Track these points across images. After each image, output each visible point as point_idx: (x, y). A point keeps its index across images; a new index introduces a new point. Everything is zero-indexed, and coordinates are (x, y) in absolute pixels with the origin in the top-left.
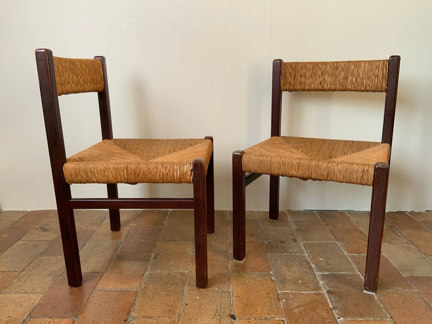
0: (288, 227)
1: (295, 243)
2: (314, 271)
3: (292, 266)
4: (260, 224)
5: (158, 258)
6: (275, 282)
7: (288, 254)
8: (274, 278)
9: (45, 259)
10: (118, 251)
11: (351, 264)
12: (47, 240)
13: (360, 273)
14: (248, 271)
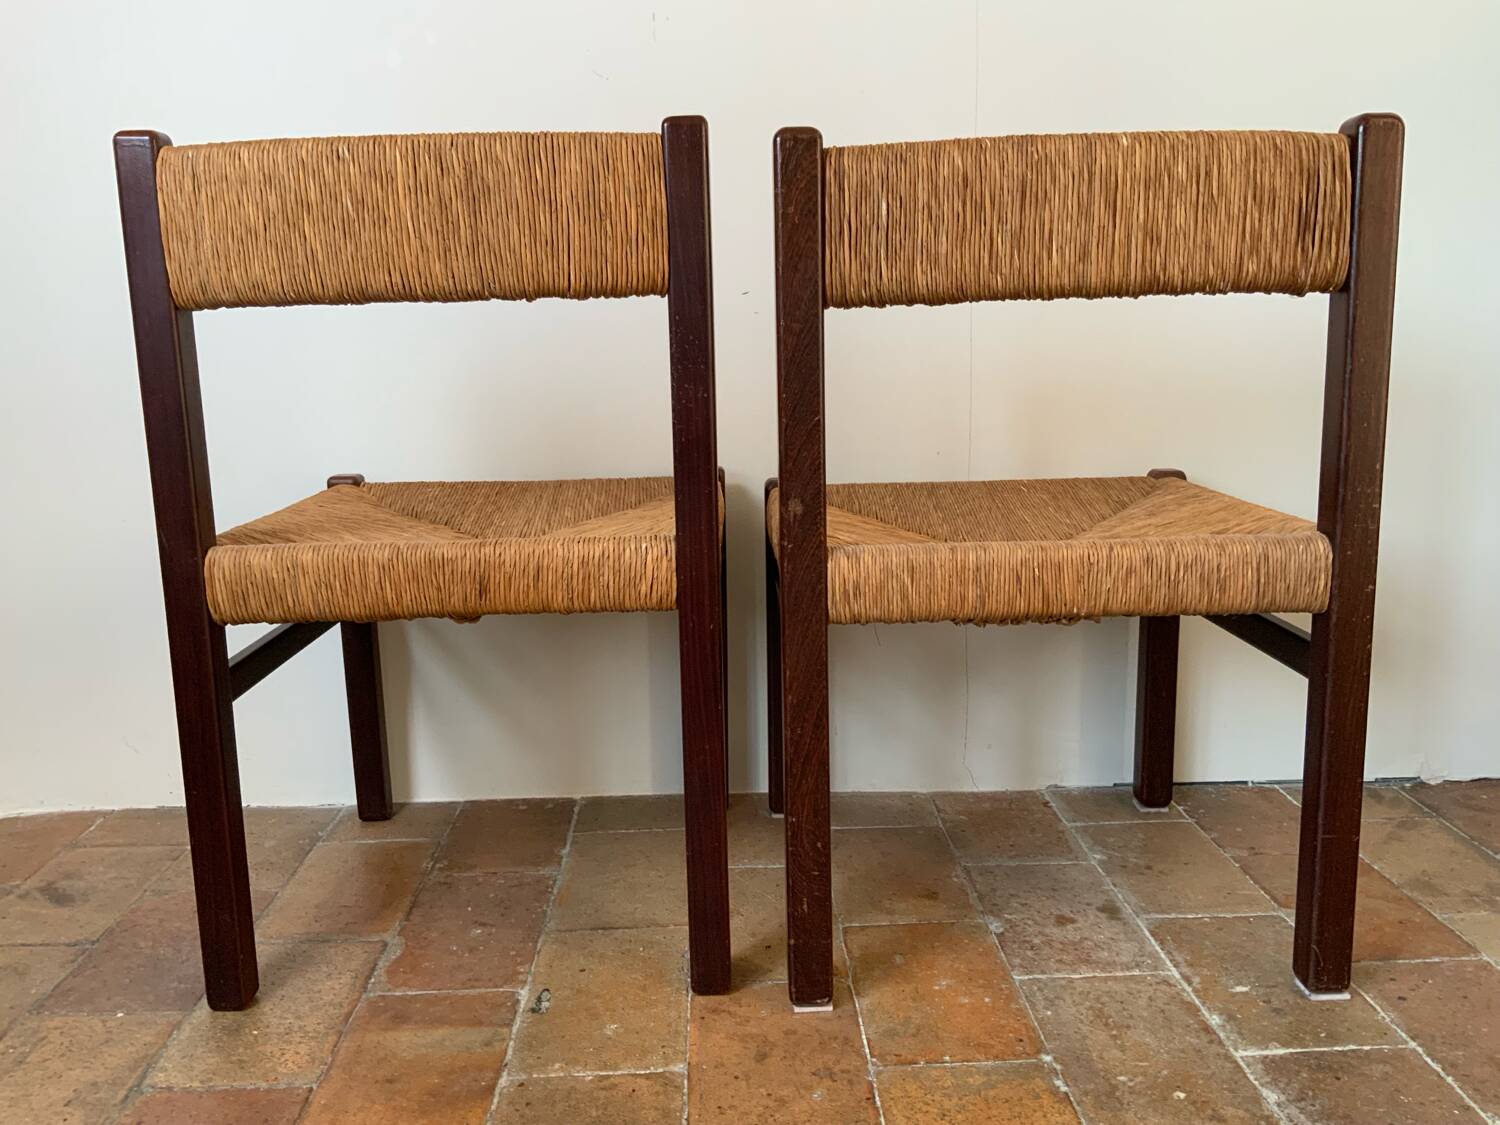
0: (1070, 856)
1: (1113, 922)
2: (1224, 1046)
3: (1128, 1027)
4: (952, 846)
5: (547, 1009)
6: (1075, 1104)
7: (1097, 974)
8: (1068, 1086)
9: (56, 1028)
10: (373, 980)
11: (1371, 1005)
12: (67, 941)
13: (1419, 1045)
14: (947, 1058)
